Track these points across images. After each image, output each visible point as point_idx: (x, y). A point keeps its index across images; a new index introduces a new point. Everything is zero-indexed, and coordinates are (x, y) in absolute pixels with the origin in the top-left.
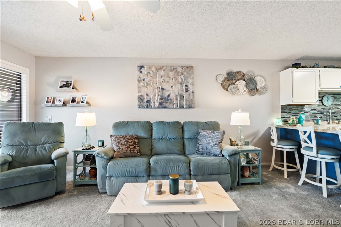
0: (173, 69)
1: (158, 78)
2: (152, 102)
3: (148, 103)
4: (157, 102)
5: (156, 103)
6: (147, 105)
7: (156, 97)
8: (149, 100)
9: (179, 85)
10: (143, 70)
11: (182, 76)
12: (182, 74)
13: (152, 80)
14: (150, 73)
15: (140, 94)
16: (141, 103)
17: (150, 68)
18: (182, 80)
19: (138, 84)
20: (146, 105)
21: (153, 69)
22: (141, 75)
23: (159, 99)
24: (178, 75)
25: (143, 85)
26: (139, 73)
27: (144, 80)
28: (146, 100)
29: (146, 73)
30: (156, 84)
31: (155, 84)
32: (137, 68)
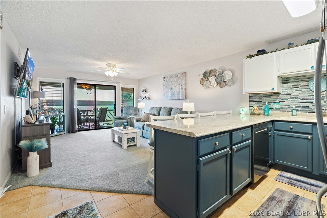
0: (176, 76)
1: (170, 83)
5: (169, 97)
9: (178, 86)
11: (180, 79)
12: (180, 78)
13: (168, 84)
14: (168, 80)
15: (164, 92)
16: (164, 97)
17: (167, 78)
18: (180, 82)
19: (163, 87)
20: (166, 98)
21: (169, 78)
22: (165, 82)
23: (170, 95)
24: (178, 79)
25: (165, 87)
26: (163, 81)
27: (165, 85)
28: (166, 96)
29: (166, 80)
31: (169, 87)
32: (163, 79)
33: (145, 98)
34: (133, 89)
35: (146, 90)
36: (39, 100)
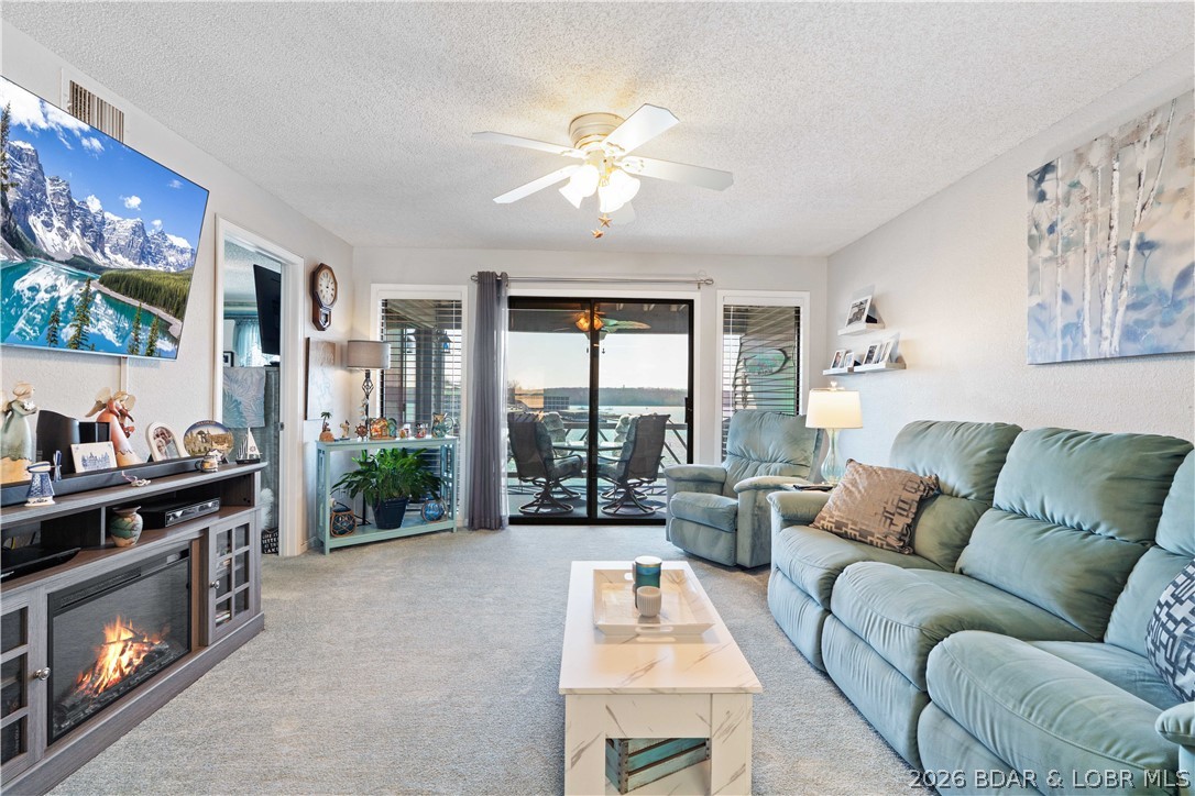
1: (1121, 192)
2: (1088, 330)
3: (1068, 339)
4: (1113, 326)
5: (1106, 332)
6: (1065, 347)
7: (1108, 300)
8: (1075, 320)
10: (1047, 186)
13: (1089, 216)
14: (1083, 182)
15: (1036, 300)
16: (1038, 340)
19: (1030, 257)
20: (1060, 347)
21: (1097, 156)
22: (1044, 213)
23: (1122, 309)
25: (1049, 253)
26: (1030, 205)
27: (1052, 229)
28: (1059, 324)
29: (1061, 190)
30: (1111, 228)
31: (1102, 235)
32: (1024, 186)
33: (869, 358)
34: (798, 310)
35: (873, 308)
36: (368, 375)
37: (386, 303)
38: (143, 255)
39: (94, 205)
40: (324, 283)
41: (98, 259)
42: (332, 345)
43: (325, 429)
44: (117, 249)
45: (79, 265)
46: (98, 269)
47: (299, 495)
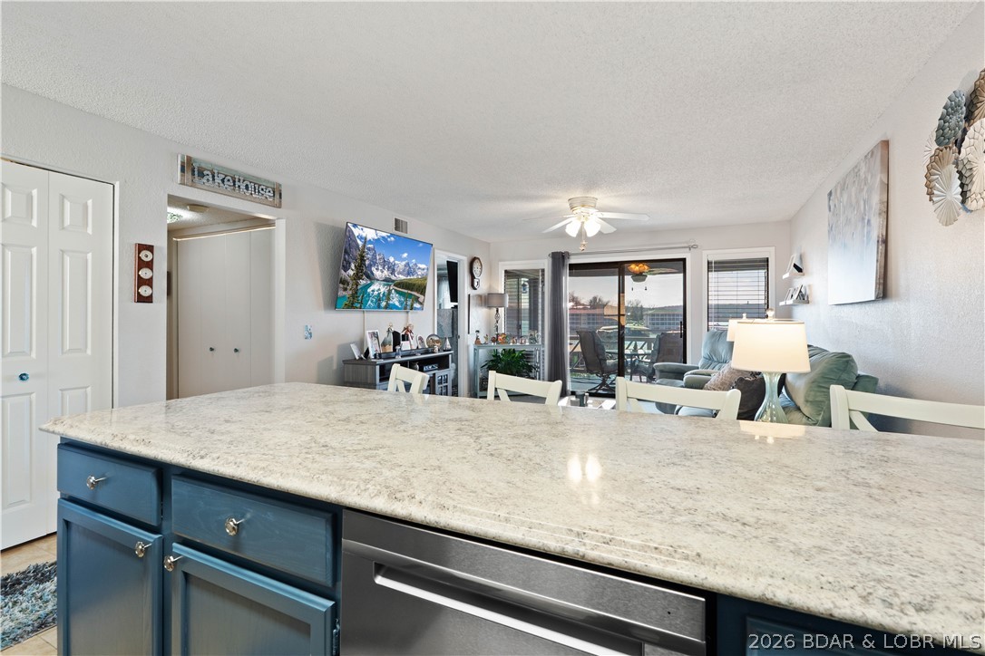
34: (767, 260)
35: (801, 261)
36: (497, 311)
37: (506, 272)
38: (408, 274)
39: (392, 259)
40: (476, 265)
41: (393, 278)
42: (480, 296)
43: (477, 339)
44: (399, 273)
45: (387, 280)
46: (393, 281)
47: (466, 370)
